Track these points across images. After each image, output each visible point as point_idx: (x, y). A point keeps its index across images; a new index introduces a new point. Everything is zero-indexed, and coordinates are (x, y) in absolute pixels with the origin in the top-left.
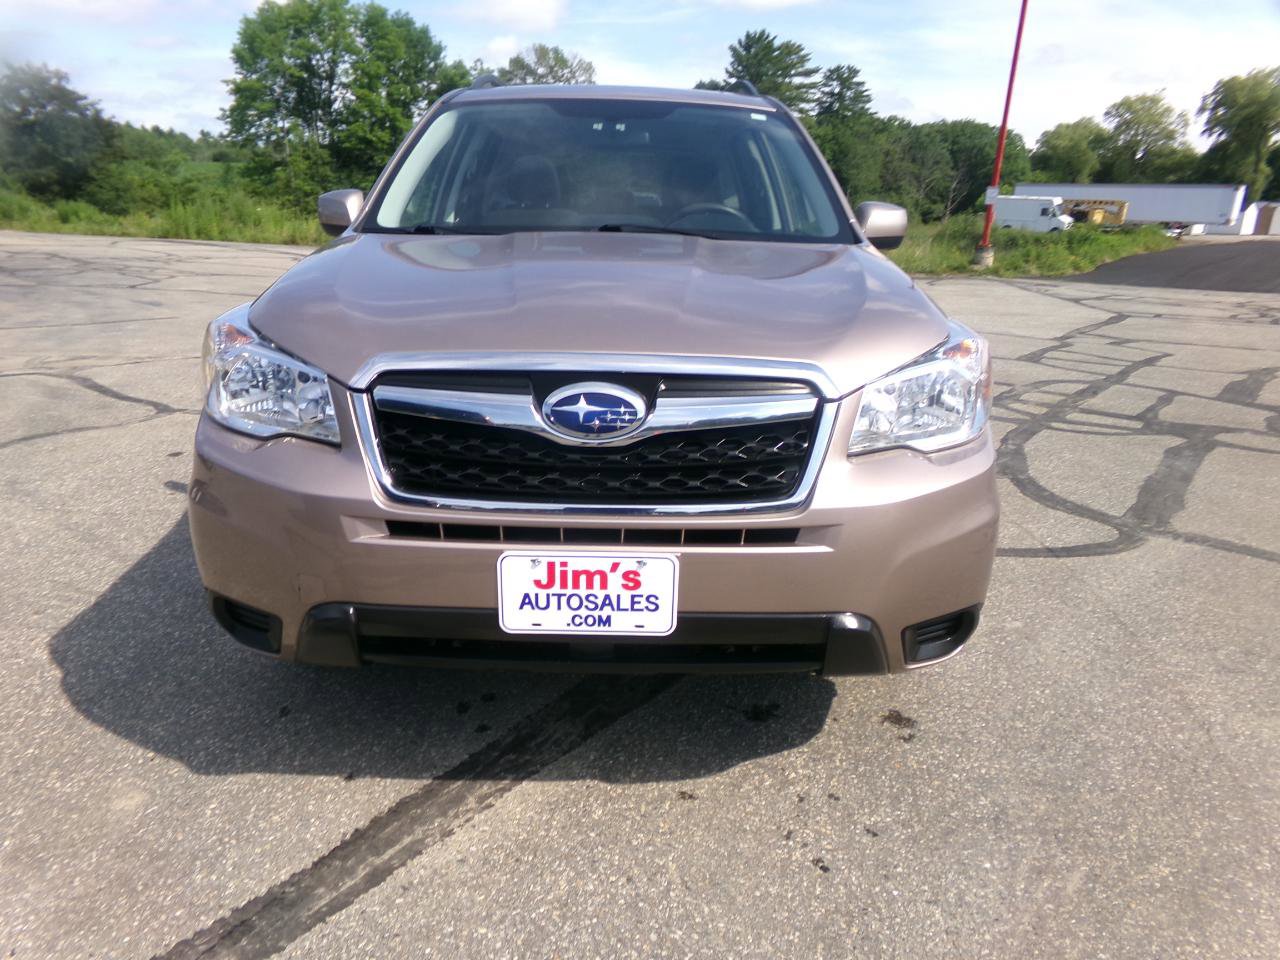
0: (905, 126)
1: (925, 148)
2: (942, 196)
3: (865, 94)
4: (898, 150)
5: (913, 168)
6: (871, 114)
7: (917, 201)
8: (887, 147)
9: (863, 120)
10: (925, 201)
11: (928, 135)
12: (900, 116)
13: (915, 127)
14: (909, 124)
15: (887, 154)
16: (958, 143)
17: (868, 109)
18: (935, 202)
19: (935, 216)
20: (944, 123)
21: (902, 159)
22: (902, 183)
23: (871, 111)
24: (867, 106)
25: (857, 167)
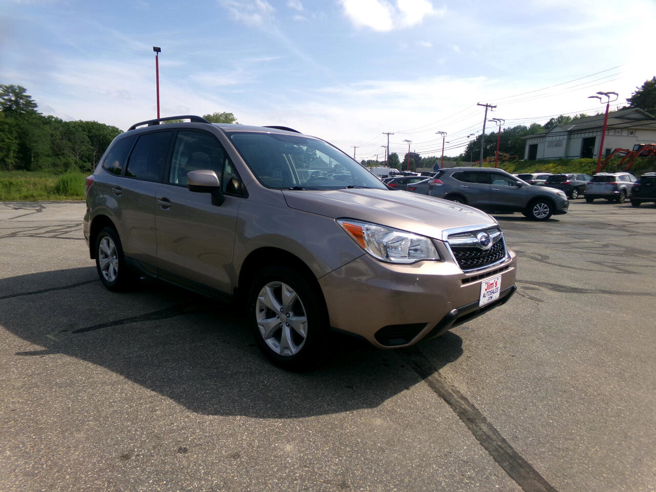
0: (59, 122)
1: (74, 134)
2: (88, 159)
3: (33, 102)
4: (58, 134)
5: (69, 144)
6: (39, 114)
7: (76, 161)
8: (51, 132)
9: (34, 116)
10: (80, 161)
11: (74, 127)
12: (55, 116)
13: (66, 123)
14: (61, 121)
15: (52, 135)
16: (91, 132)
17: (36, 111)
18: (85, 162)
19: (86, 169)
20: (81, 122)
21: (61, 139)
22: (65, 151)
23: (38, 112)
24: (35, 109)
25: (36, 142)
